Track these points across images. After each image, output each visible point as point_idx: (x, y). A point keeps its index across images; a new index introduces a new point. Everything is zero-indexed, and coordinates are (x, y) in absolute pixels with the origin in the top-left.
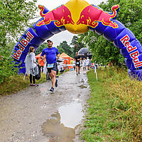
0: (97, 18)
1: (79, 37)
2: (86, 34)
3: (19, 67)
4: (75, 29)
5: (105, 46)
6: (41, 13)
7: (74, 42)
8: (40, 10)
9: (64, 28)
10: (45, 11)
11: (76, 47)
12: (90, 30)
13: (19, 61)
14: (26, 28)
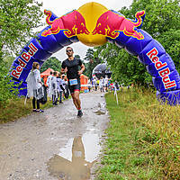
1: (95, 50)
2: (104, 47)
3: (19, 87)
4: (90, 40)
5: (128, 62)
6: (47, 20)
7: (89, 57)
9: (76, 39)
10: (53, 18)
12: (109, 42)
14: (28, 39)
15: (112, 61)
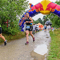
0: (54, 8)
1: (46, 16)
2: (49, 15)
3: (21, 29)
4: (45, 13)
6: (30, 7)
7: (44, 18)
8: (30, 5)
9: (40, 12)
10: (32, 6)
11: (44, 20)
12: (51, 13)
13: (21, 26)
14: (24, 13)
15: (52, 20)
